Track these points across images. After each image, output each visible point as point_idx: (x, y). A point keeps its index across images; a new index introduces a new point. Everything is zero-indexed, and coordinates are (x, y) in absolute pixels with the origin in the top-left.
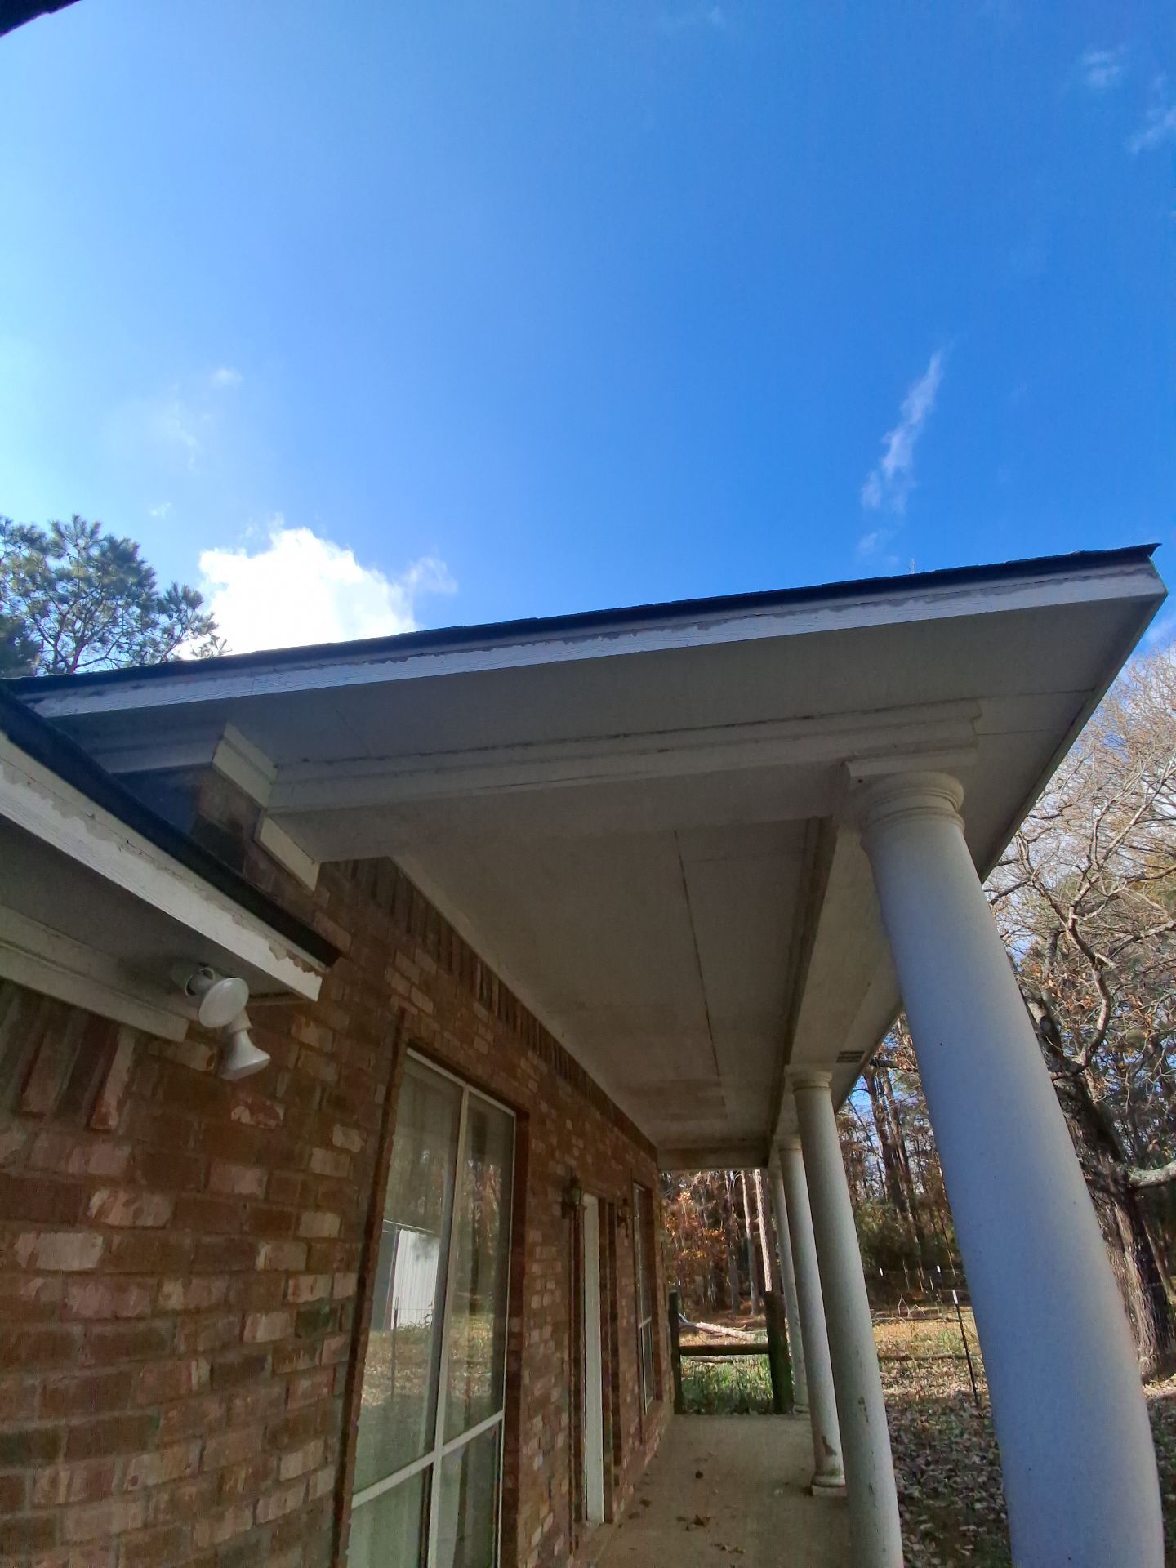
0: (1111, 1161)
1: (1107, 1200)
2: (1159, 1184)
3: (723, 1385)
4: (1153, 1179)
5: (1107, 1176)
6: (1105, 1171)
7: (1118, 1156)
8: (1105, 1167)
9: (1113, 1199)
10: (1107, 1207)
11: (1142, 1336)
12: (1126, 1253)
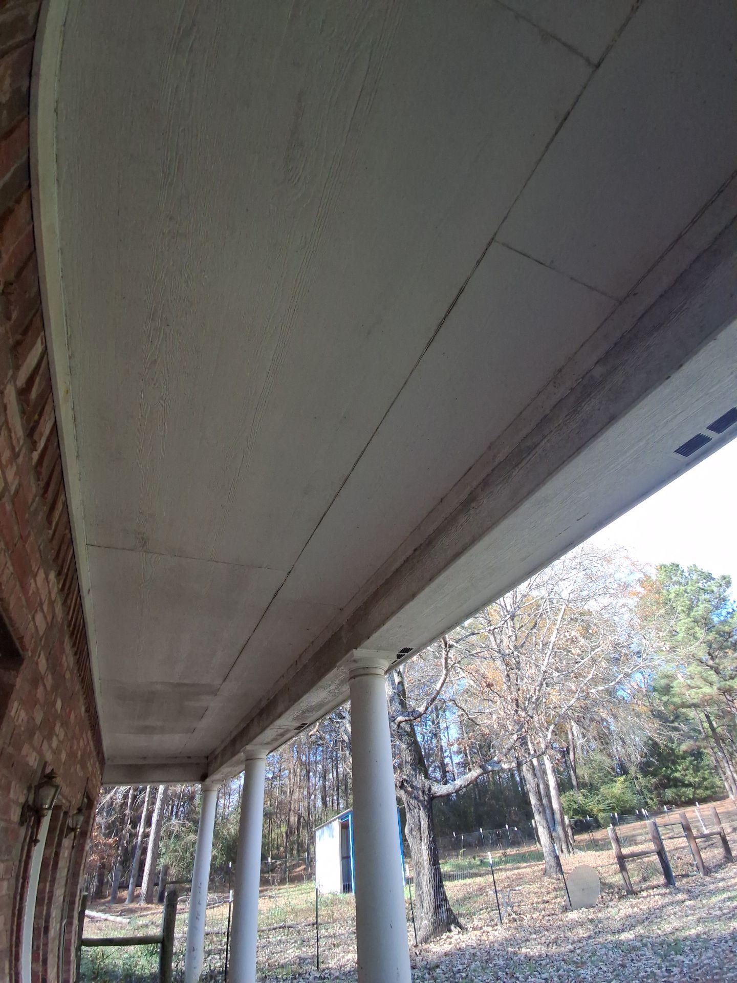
0: (423, 778)
1: (416, 806)
2: (449, 795)
3: (107, 961)
4: (445, 791)
5: (419, 788)
6: (419, 785)
7: (427, 776)
8: (419, 782)
9: (420, 804)
10: (416, 810)
11: (425, 905)
12: (422, 843)
